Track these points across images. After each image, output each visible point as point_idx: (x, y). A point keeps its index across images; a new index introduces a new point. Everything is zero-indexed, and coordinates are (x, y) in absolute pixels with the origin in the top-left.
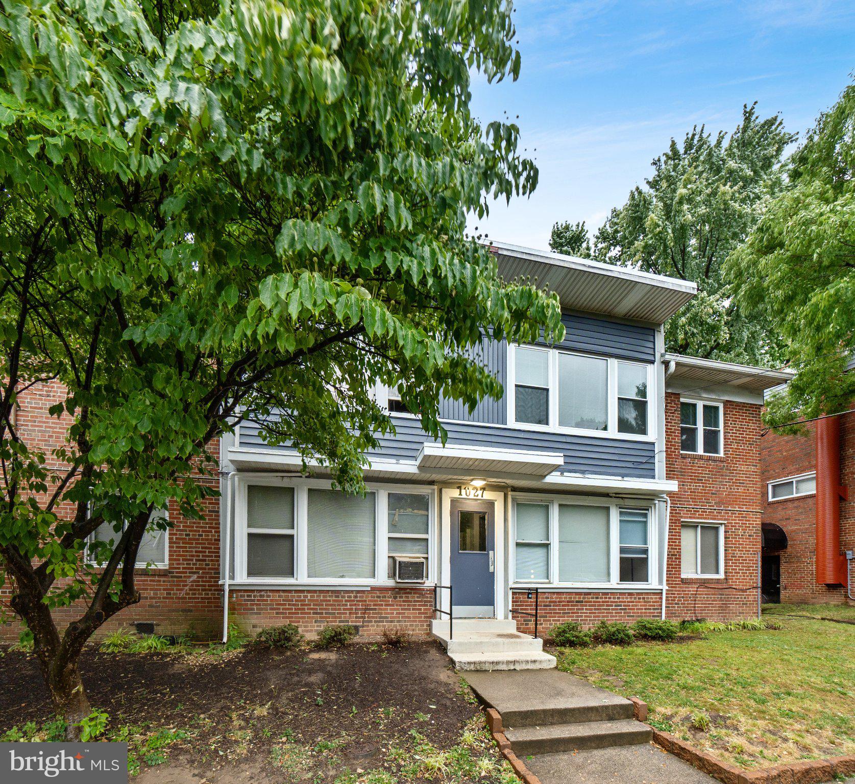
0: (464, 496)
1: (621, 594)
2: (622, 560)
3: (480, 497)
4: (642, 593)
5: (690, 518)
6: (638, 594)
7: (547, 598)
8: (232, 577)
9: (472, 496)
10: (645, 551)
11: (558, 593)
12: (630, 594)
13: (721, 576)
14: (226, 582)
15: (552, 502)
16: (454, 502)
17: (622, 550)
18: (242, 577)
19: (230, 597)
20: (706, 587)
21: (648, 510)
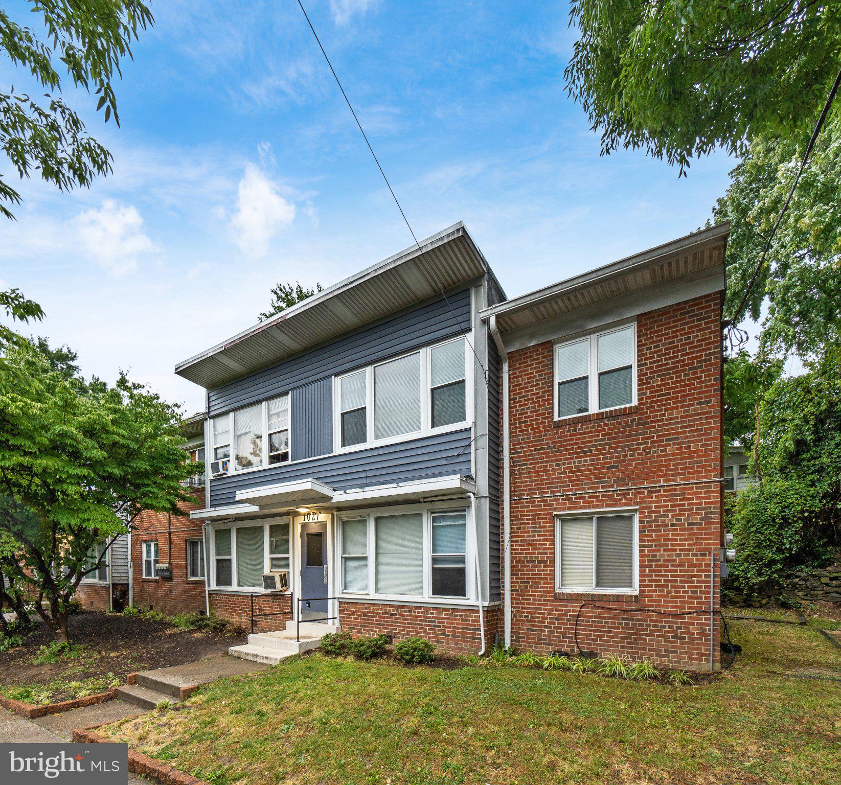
0: (307, 521)
1: (434, 609)
2: (435, 571)
3: (316, 520)
4: (458, 610)
5: (569, 509)
6: (454, 610)
7: (366, 609)
8: (209, 585)
9: (311, 521)
10: (462, 560)
11: (375, 604)
12: (444, 609)
13: (635, 591)
14: (207, 589)
15: (368, 516)
16: (304, 526)
17: (435, 560)
18: (213, 586)
19: (209, 597)
20: (595, 607)
21: (465, 511)
